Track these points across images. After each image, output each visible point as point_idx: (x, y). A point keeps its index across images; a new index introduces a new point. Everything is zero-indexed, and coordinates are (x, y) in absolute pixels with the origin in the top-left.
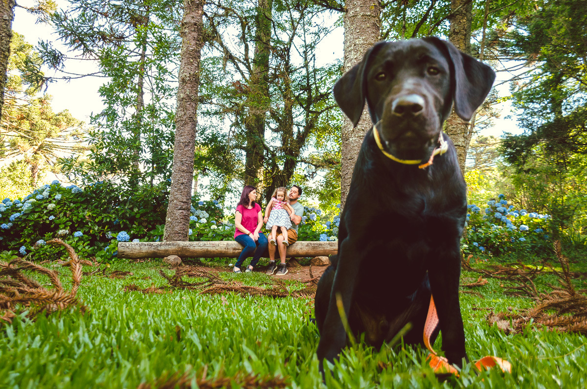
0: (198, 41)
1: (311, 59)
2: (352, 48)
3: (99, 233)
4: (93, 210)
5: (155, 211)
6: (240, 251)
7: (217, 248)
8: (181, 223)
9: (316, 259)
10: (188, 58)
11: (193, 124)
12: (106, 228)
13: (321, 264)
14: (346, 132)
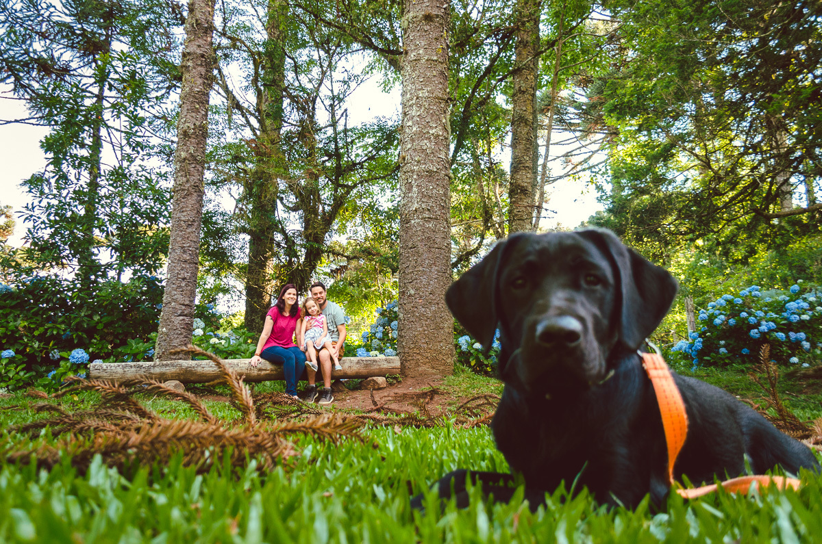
0: (207, 79)
1: (342, 115)
2: (414, 102)
3: (41, 351)
4: (31, 318)
5: (125, 320)
6: (268, 372)
7: (236, 369)
8: (181, 334)
9: (370, 381)
10: (192, 102)
11: (199, 196)
12: (51, 345)
13: (376, 387)
14: (406, 212)
